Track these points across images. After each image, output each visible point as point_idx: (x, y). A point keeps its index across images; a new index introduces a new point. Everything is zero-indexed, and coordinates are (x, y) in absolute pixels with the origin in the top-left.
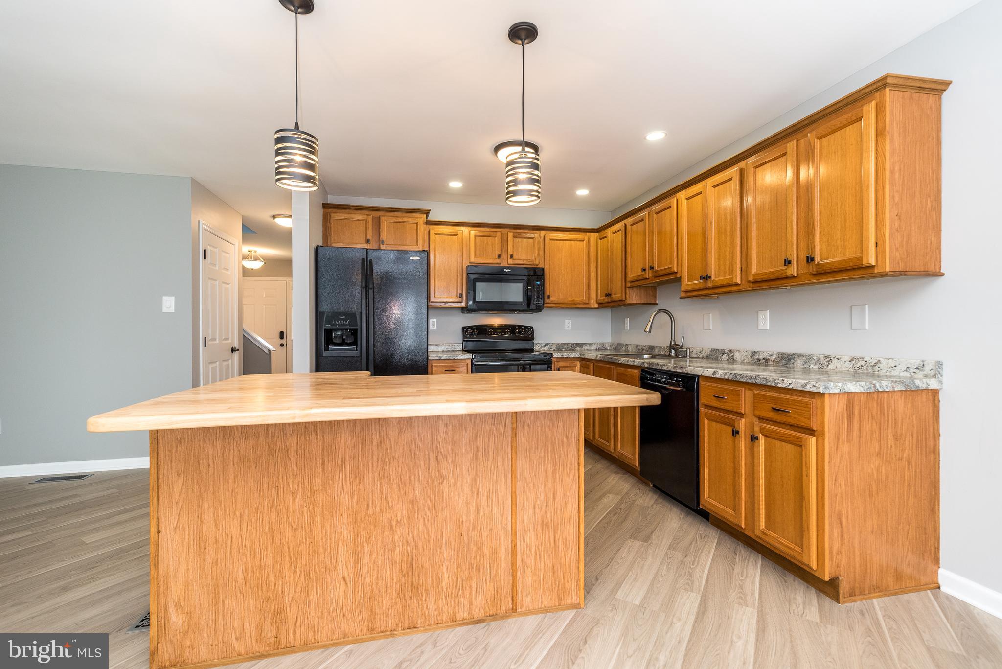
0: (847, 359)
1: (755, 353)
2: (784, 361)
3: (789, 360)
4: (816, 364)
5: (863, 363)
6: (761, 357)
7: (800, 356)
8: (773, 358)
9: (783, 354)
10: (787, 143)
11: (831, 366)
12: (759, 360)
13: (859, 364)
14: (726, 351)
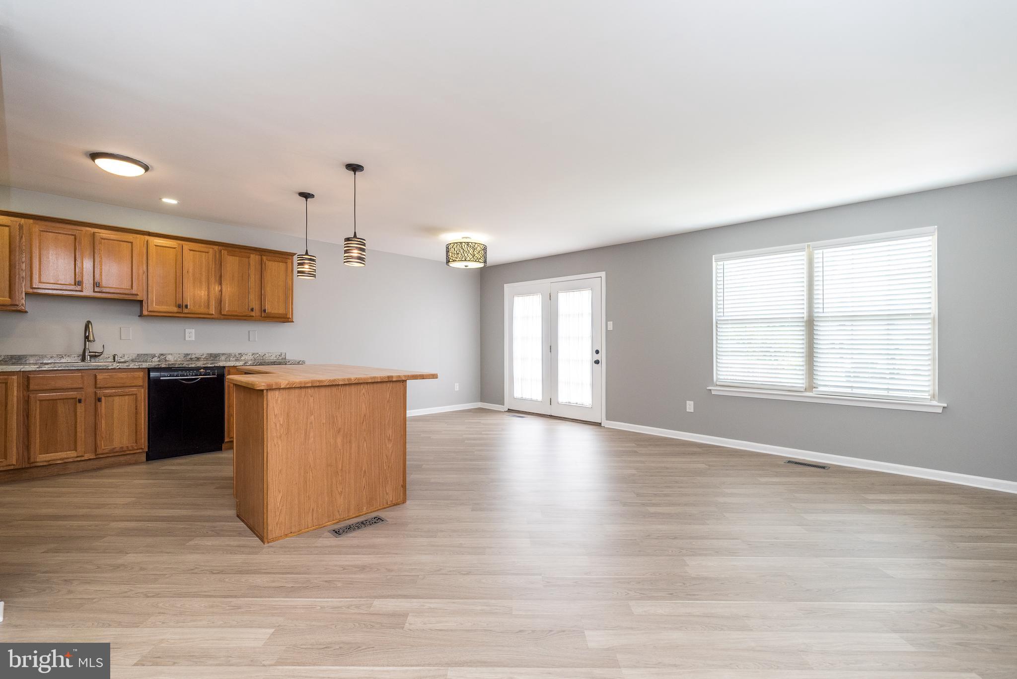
0: (251, 354)
1: (188, 355)
2: (212, 358)
3: (216, 357)
4: (233, 358)
5: (258, 355)
6: (193, 356)
7: (223, 354)
8: (203, 357)
9: (211, 354)
10: (251, 253)
11: (243, 358)
12: (191, 359)
13: (256, 356)
14: (156, 355)
